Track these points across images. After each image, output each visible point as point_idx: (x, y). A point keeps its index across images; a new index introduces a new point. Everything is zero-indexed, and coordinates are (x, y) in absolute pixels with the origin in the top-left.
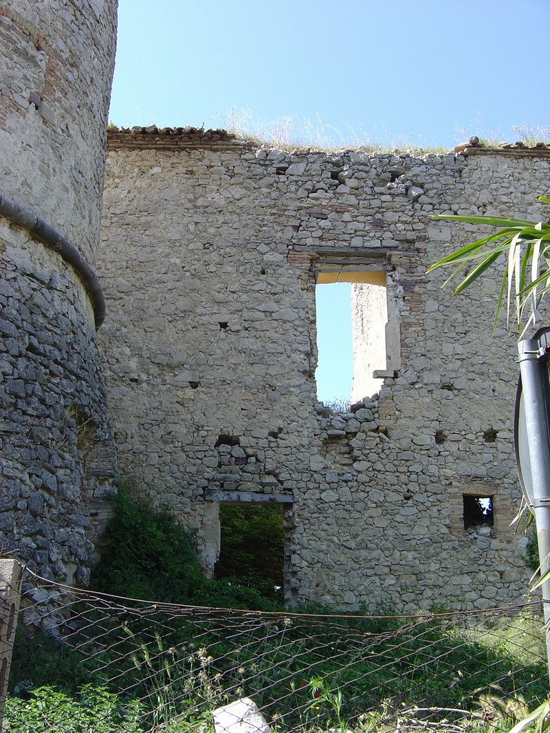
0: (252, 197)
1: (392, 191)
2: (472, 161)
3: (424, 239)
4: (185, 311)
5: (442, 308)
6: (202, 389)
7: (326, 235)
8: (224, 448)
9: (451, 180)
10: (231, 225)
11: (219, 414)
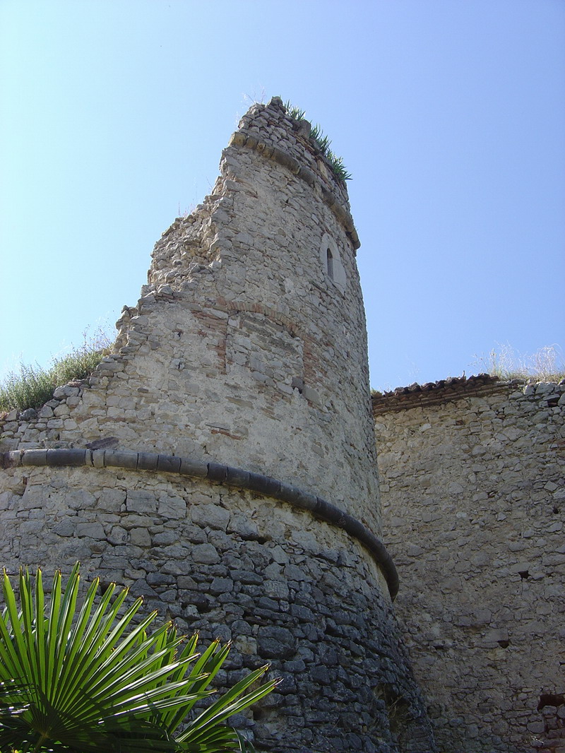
0: (528, 436)
4: (481, 566)
6: (513, 648)
8: (548, 710)
10: (512, 468)
11: (537, 673)
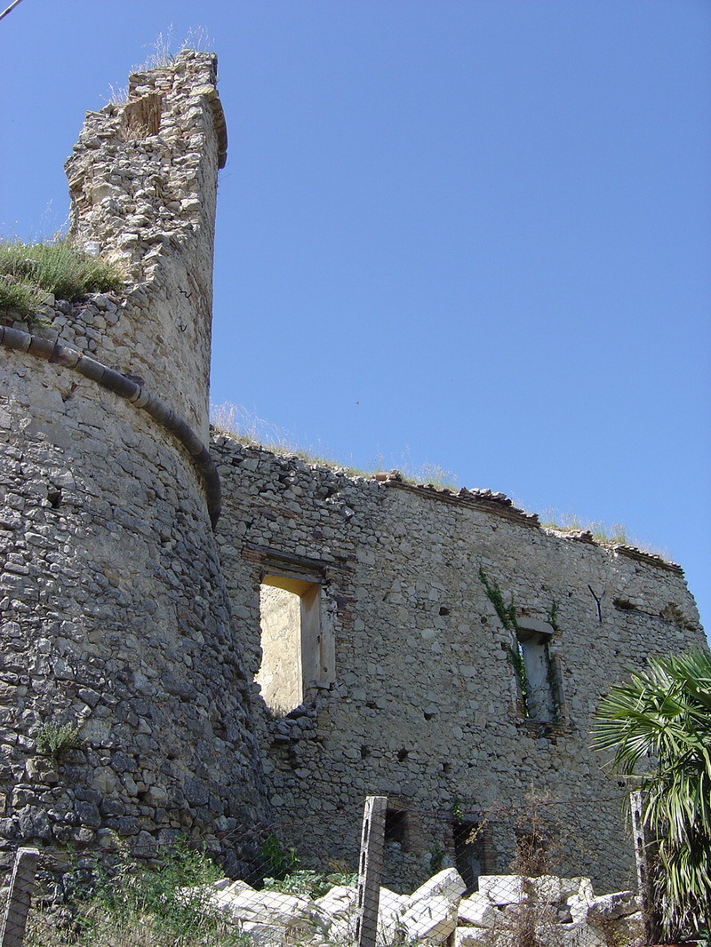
1: (330, 507)
2: (393, 493)
3: (354, 559)
5: (367, 629)
7: (275, 538)
9: (376, 508)
